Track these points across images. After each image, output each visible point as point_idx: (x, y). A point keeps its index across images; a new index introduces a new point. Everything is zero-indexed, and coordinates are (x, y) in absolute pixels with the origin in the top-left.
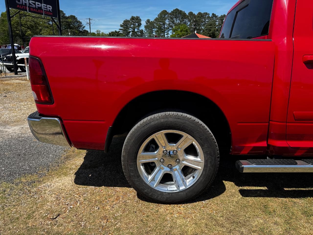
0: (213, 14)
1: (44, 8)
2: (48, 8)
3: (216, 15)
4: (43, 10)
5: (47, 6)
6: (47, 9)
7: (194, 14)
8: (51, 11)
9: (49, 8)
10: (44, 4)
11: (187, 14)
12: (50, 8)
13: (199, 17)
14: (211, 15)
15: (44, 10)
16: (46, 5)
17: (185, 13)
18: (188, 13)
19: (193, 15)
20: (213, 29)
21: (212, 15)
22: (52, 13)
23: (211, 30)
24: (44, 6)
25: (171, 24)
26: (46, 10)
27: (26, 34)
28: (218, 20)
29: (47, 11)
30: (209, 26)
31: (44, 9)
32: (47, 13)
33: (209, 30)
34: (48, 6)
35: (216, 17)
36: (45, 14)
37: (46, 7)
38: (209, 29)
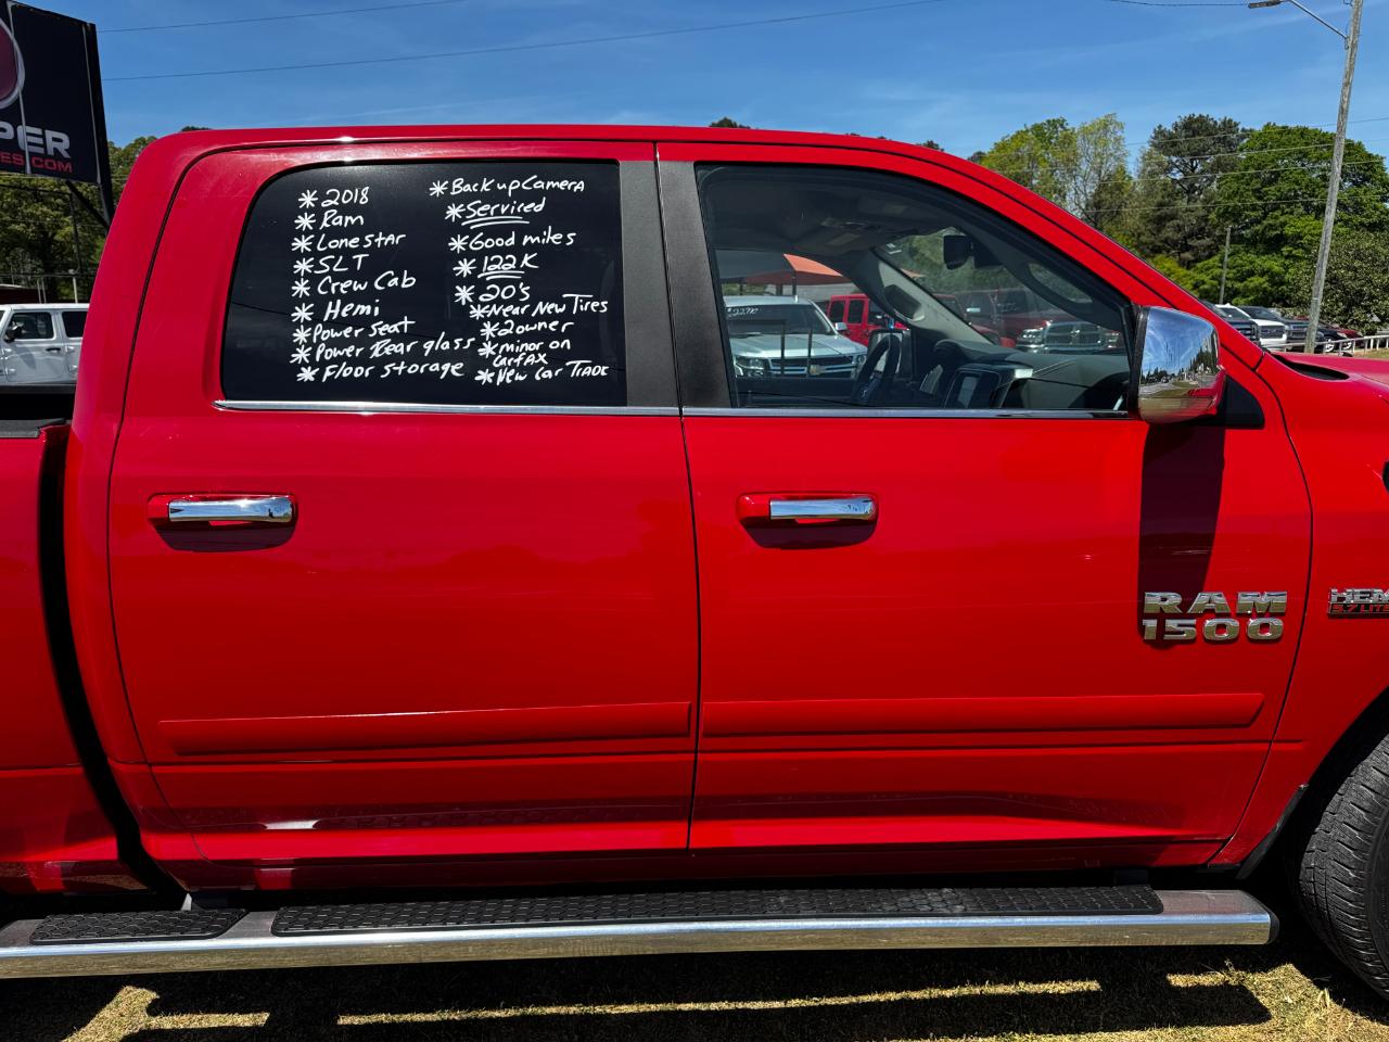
1: (30, 144)
2: (51, 145)
4: (23, 153)
5: (43, 136)
6: (44, 146)
8: (66, 155)
9: (56, 145)
10: (27, 124)
12: (58, 141)
15: (32, 155)
16: (38, 131)
22: (69, 165)
24: (28, 134)
26: (41, 150)
27: (57, 237)
29: (45, 156)
31: (27, 149)
32: (45, 163)
34: (50, 134)
36: (34, 171)
37: (40, 141)
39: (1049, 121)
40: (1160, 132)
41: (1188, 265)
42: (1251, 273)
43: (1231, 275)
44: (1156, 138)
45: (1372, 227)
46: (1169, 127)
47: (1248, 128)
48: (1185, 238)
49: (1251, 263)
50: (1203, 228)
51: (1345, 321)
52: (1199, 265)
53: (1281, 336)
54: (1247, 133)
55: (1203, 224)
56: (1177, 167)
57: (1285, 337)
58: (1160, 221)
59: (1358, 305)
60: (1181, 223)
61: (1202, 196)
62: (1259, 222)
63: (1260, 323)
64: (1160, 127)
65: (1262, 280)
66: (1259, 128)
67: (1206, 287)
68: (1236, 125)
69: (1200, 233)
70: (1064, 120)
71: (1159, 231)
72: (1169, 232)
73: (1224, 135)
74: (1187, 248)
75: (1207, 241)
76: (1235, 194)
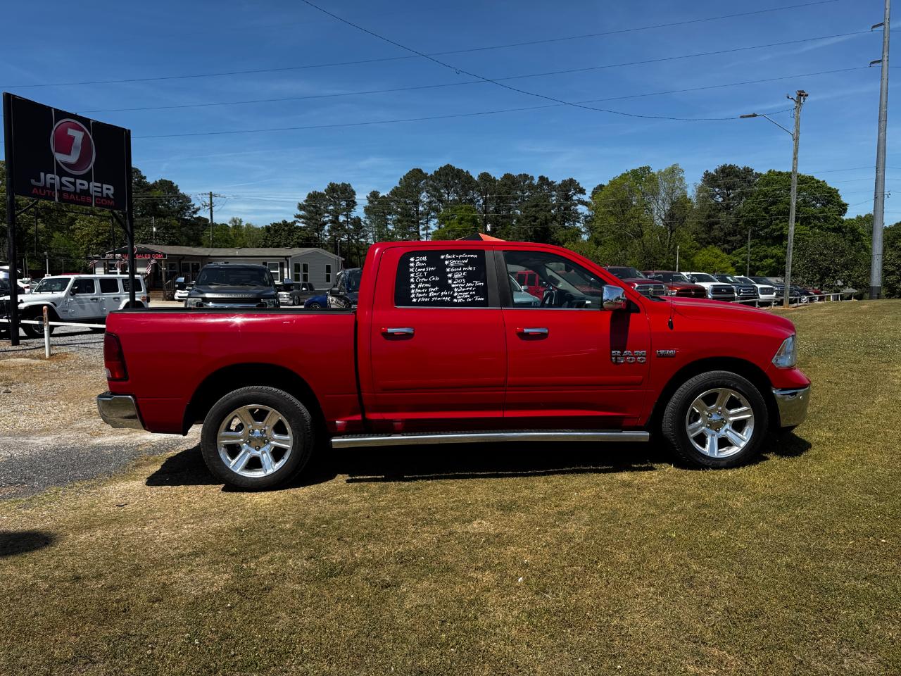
0: (542, 178)
1: (95, 191)
2: (105, 192)
3: (550, 180)
4: (91, 196)
5: (102, 188)
6: (102, 192)
7: (494, 178)
8: (112, 197)
9: (107, 191)
10: (95, 181)
11: (476, 179)
12: (108, 190)
13: (505, 185)
14: (536, 181)
15: (96, 197)
16: (99, 185)
17: (471, 177)
18: (479, 176)
19: (491, 179)
20: (542, 216)
21: (539, 181)
22: (113, 202)
23: (536, 218)
24: (95, 186)
25: (435, 203)
26: (100, 195)
28: (555, 191)
29: (102, 197)
30: (533, 207)
31: (94, 194)
32: (102, 201)
33: (533, 218)
34: (105, 186)
35: (550, 184)
36: (96, 205)
37: (100, 190)
38: (533, 216)
39: (641, 168)
40: (707, 175)
41: (729, 252)
42: (766, 257)
43: (753, 258)
44: (705, 177)
45: (834, 230)
46: (712, 171)
47: (758, 172)
48: (726, 236)
49: (765, 251)
50: (736, 230)
51: (821, 285)
52: (734, 252)
53: (772, 294)
54: (759, 175)
55: (735, 228)
56: (718, 194)
57: (775, 294)
58: (710, 226)
59: (828, 276)
60: (722, 227)
61: (735, 211)
62: (767, 226)
63: (759, 286)
64: (707, 171)
65: (772, 261)
66: (765, 172)
67: (739, 264)
68: (752, 170)
69: (734, 233)
70: (649, 167)
71: (710, 231)
72: (716, 232)
73: (746, 175)
74: (728, 242)
75: (739, 237)
76: (753, 210)
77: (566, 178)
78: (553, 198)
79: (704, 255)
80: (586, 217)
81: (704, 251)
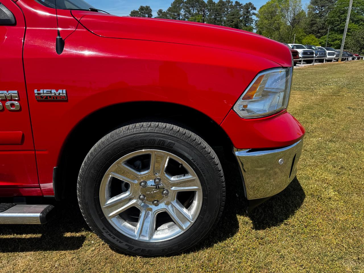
0: (236, 2)
3: (240, 3)
7: (214, 2)
11: (206, 3)
13: (219, 6)
14: (234, 4)
17: (204, 2)
18: (207, 2)
19: (213, 3)
20: (235, 20)
21: (235, 3)
23: (233, 21)
25: (188, 14)
28: (242, 8)
30: (231, 16)
33: (232, 21)
35: (240, 5)
38: (231, 20)
41: (319, 37)
42: (336, 40)
43: (330, 40)
48: (319, 30)
49: (336, 37)
50: (323, 27)
51: (360, 53)
52: (322, 37)
53: (334, 55)
55: (324, 26)
56: (317, 9)
58: (312, 25)
60: (317, 25)
61: (324, 18)
62: (338, 25)
63: (327, 52)
65: (339, 41)
67: (323, 43)
69: (323, 28)
71: (311, 28)
72: (314, 28)
74: (319, 33)
75: (324, 30)
76: (333, 17)
77: (248, 2)
78: (241, 12)
79: (307, 39)
80: (256, 21)
81: (307, 37)
